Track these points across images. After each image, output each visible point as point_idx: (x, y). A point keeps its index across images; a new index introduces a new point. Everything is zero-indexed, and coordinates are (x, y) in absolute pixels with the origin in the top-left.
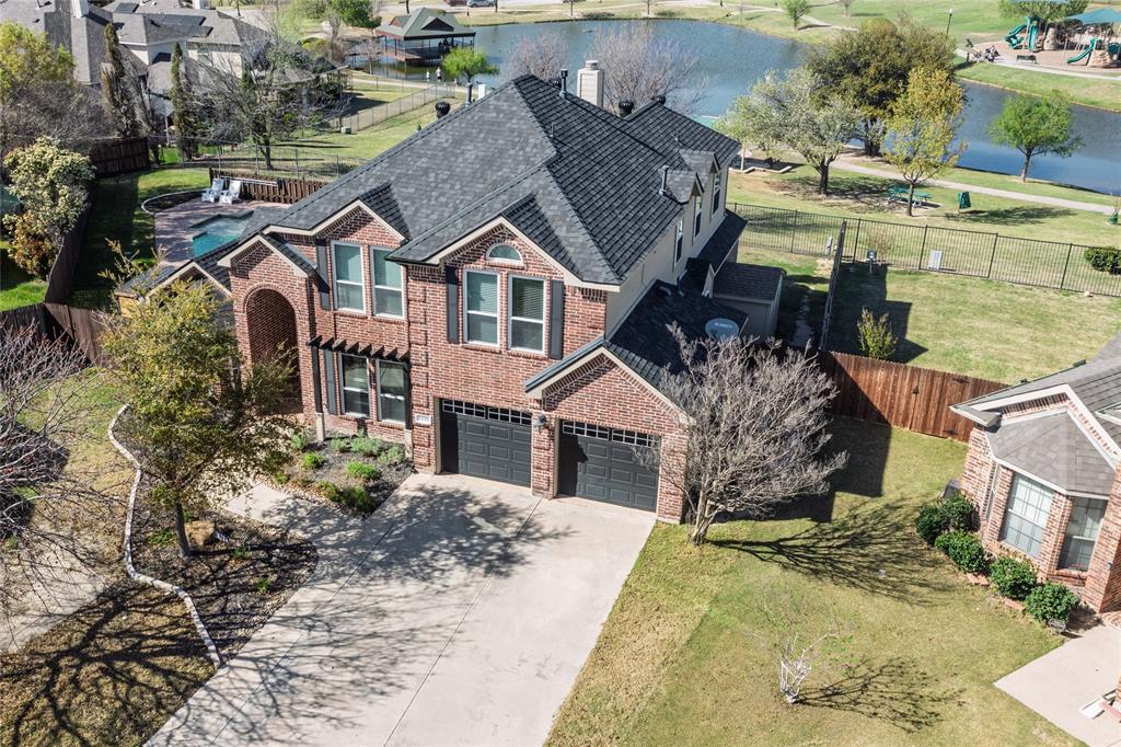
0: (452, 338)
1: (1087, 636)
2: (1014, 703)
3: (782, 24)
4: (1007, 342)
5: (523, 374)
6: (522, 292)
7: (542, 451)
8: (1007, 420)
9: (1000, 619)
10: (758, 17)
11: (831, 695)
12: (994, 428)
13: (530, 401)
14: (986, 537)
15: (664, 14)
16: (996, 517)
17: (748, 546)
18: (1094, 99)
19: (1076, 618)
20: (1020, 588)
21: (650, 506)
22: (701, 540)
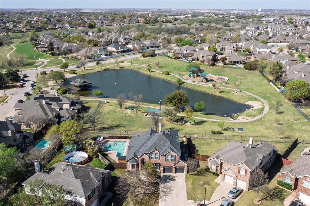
0: (165, 161)
1: (219, 176)
2: (215, 182)
3: (147, 71)
4: (206, 148)
5: (172, 163)
6: (172, 156)
7: (174, 170)
8: (211, 160)
9: (213, 176)
10: (141, 68)
11: (203, 184)
12: (210, 161)
13: (173, 166)
14: (210, 170)
15: (120, 68)
16: (211, 168)
17: (193, 175)
18: (205, 91)
19: (218, 175)
20: (214, 174)
21: (184, 173)
22: (189, 175)
